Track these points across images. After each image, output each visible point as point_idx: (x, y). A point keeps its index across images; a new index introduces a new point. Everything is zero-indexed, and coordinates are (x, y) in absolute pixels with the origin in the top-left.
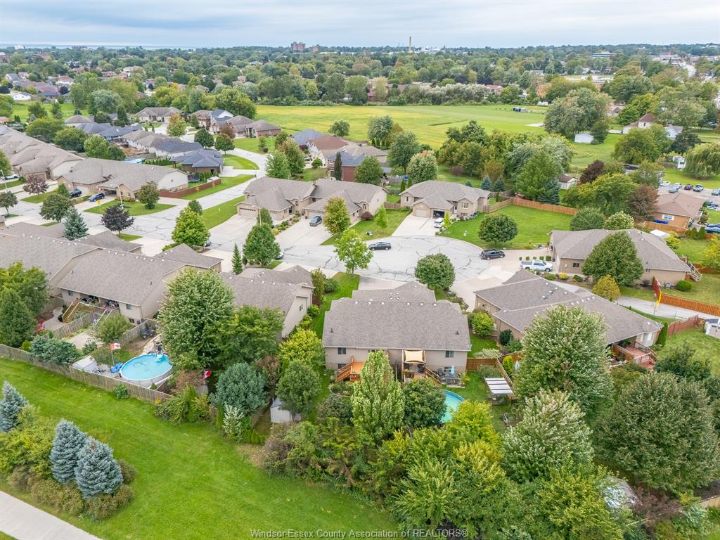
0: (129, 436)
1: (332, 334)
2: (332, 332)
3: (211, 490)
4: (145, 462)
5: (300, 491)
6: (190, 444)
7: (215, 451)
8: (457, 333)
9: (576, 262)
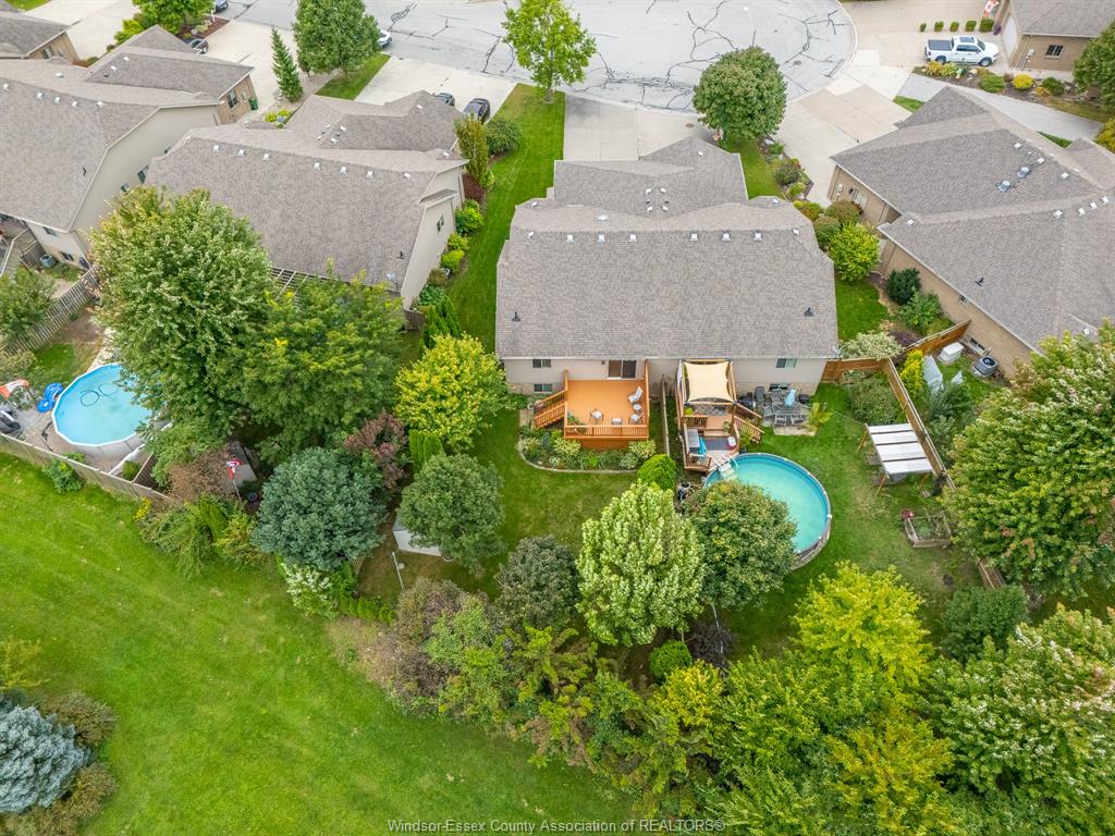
0: (92, 600)
1: (517, 324)
2: (516, 319)
3: (282, 753)
4: (134, 677)
5: (472, 752)
6: (227, 619)
7: (282, 639)
8: (808, 313)
9: (1058, 43)
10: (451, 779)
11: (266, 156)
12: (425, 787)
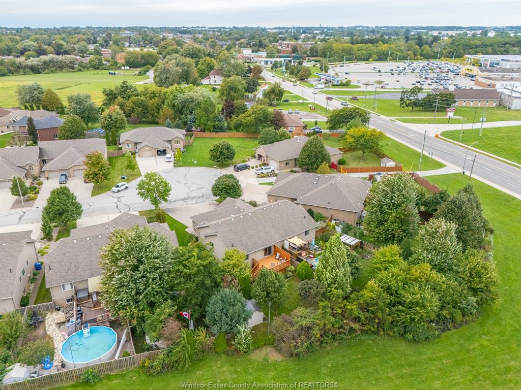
2: (233, 246)
5: (328, 356)
7: (239, 369)
8: (304, 218)
9: (287, 162)
10: (330, 365)
11: (100, 237)
12: (326, 372)
